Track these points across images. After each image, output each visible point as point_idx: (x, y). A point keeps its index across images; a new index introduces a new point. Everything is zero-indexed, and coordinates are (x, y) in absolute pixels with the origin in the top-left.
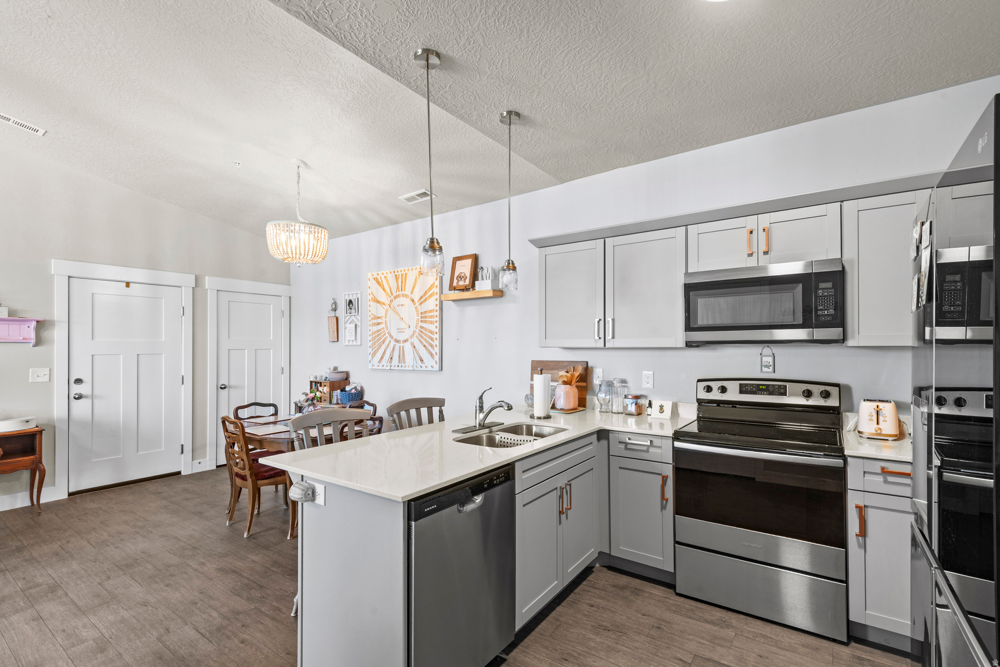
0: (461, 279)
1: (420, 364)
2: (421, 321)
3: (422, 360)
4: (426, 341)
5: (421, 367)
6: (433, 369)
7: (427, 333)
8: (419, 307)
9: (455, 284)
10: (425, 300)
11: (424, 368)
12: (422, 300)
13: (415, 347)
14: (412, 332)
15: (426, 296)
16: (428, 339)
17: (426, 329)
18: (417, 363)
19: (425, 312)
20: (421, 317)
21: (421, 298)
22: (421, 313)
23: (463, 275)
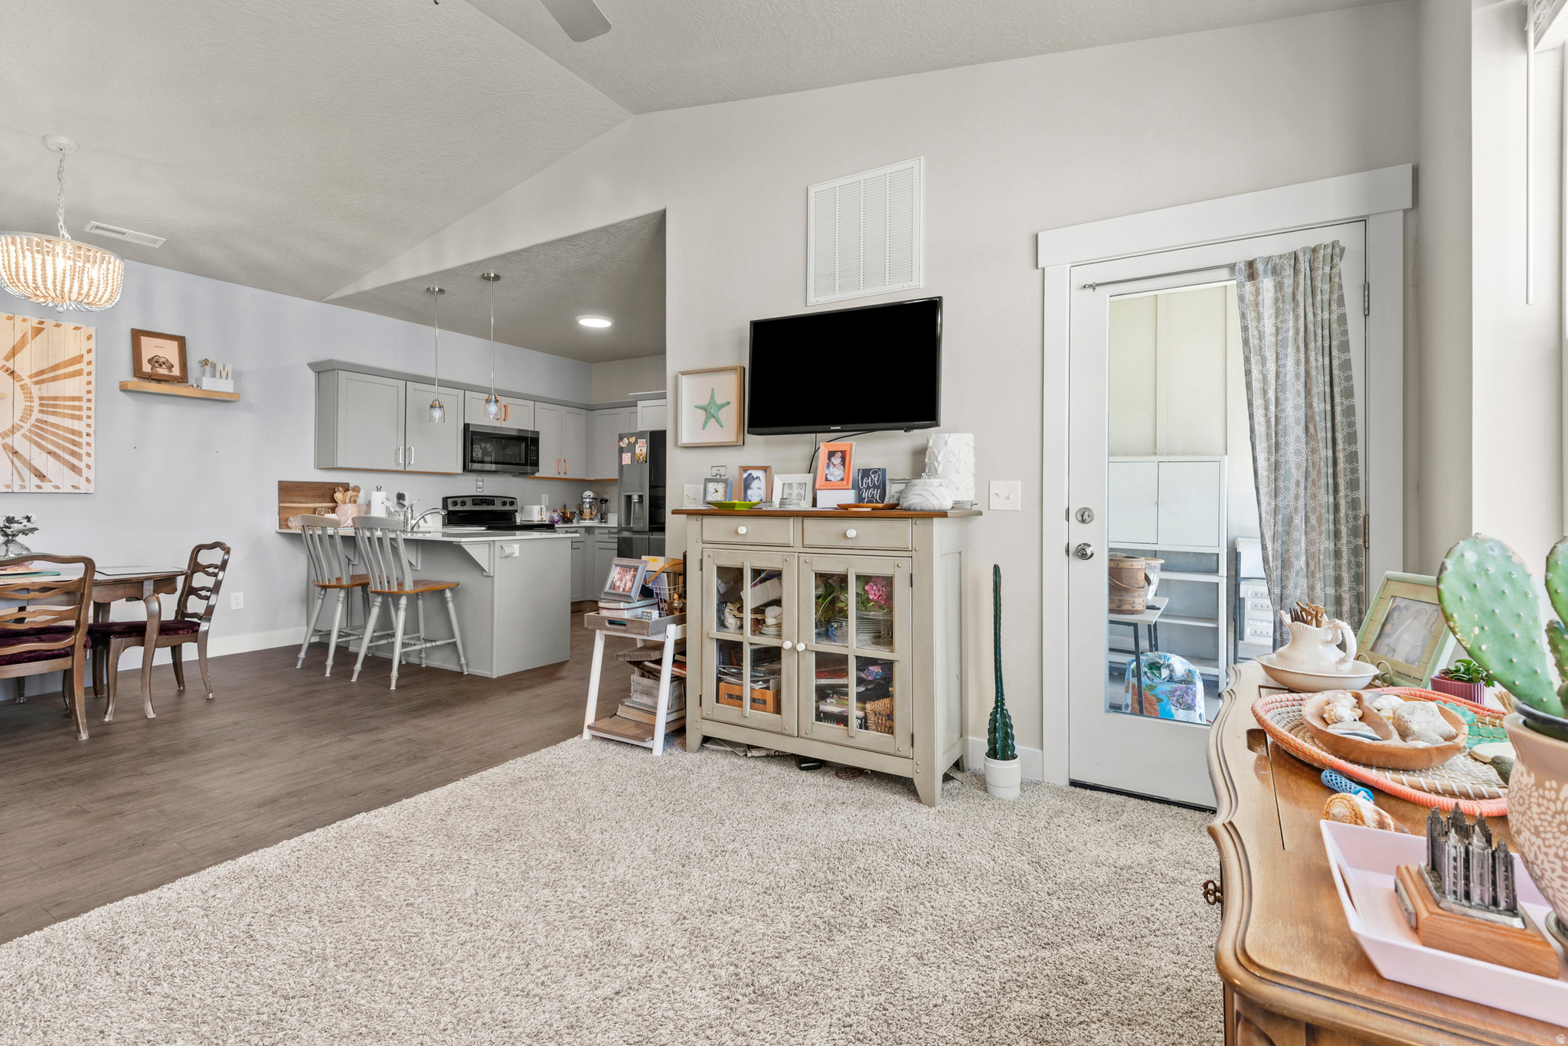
0: (161, 365)
1: (36, 481)
2: (41, 411)
3: (41, 476)
4: (58, 446)
5: (39, 487)
6: (77, 491)
7: (61, 433)
8: (35, 389)
9: (147, 368)
10: (54, 379)
11: (47, 487)
12: (45, 376)
13: (16, 453)
14: (9, 426)
15: (58, 372)
16: (61, 442)
17: (57, 426)
18: (23, 480)
19: (55, 398)
20: (41, 405)
21: (42, 372)
22: (41, 398)
23: (161, 360)
